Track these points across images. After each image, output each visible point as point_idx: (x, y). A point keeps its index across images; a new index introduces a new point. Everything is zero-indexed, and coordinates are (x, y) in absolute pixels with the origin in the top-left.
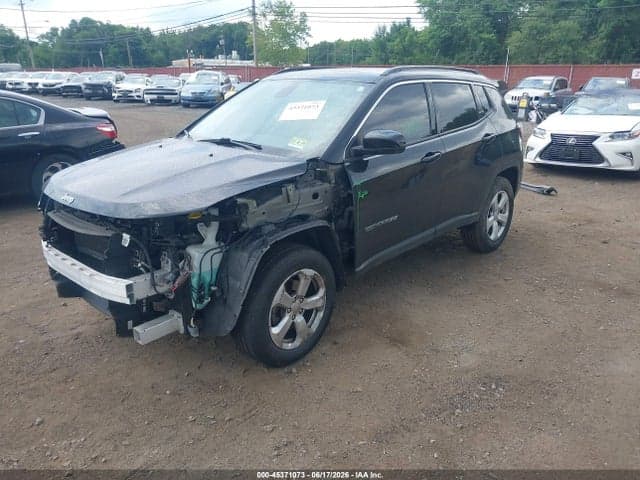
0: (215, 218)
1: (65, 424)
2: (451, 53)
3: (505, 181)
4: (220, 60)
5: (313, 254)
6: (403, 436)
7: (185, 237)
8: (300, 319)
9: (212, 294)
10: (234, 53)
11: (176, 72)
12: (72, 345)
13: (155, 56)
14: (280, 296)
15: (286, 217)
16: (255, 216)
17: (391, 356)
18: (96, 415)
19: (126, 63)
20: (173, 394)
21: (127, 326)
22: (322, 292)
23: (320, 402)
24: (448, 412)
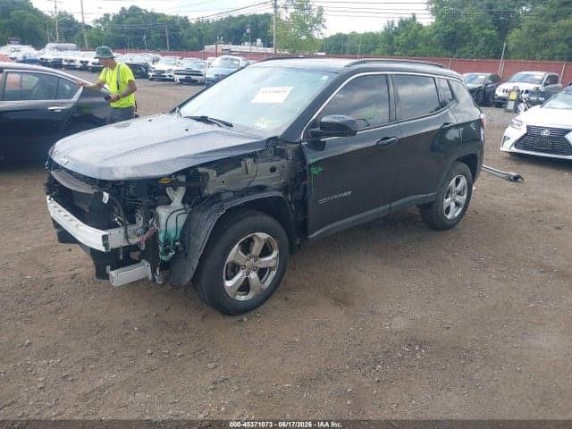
0: (182, 184)
1: (48, 347)
2: (453, 47)
3: (464, 166)
4: (246, 47)
5: (268, 220)
6: (325, 383)
7: (157, 198)
8: (253, 275)
9: (176, 249)
10: (259, 41)
11: (205, 57)
12: (68, 283)
13: (191, 41)
14: (235, 254)
15: (244, 186)
16: (215, 184)
17: (333, 314)
18: (74, 342)
19: (164, 47)
20: (140, 330)
21: (105, 270)
22: (275, 254)
23: (261, 347)
24: (370, 367)
